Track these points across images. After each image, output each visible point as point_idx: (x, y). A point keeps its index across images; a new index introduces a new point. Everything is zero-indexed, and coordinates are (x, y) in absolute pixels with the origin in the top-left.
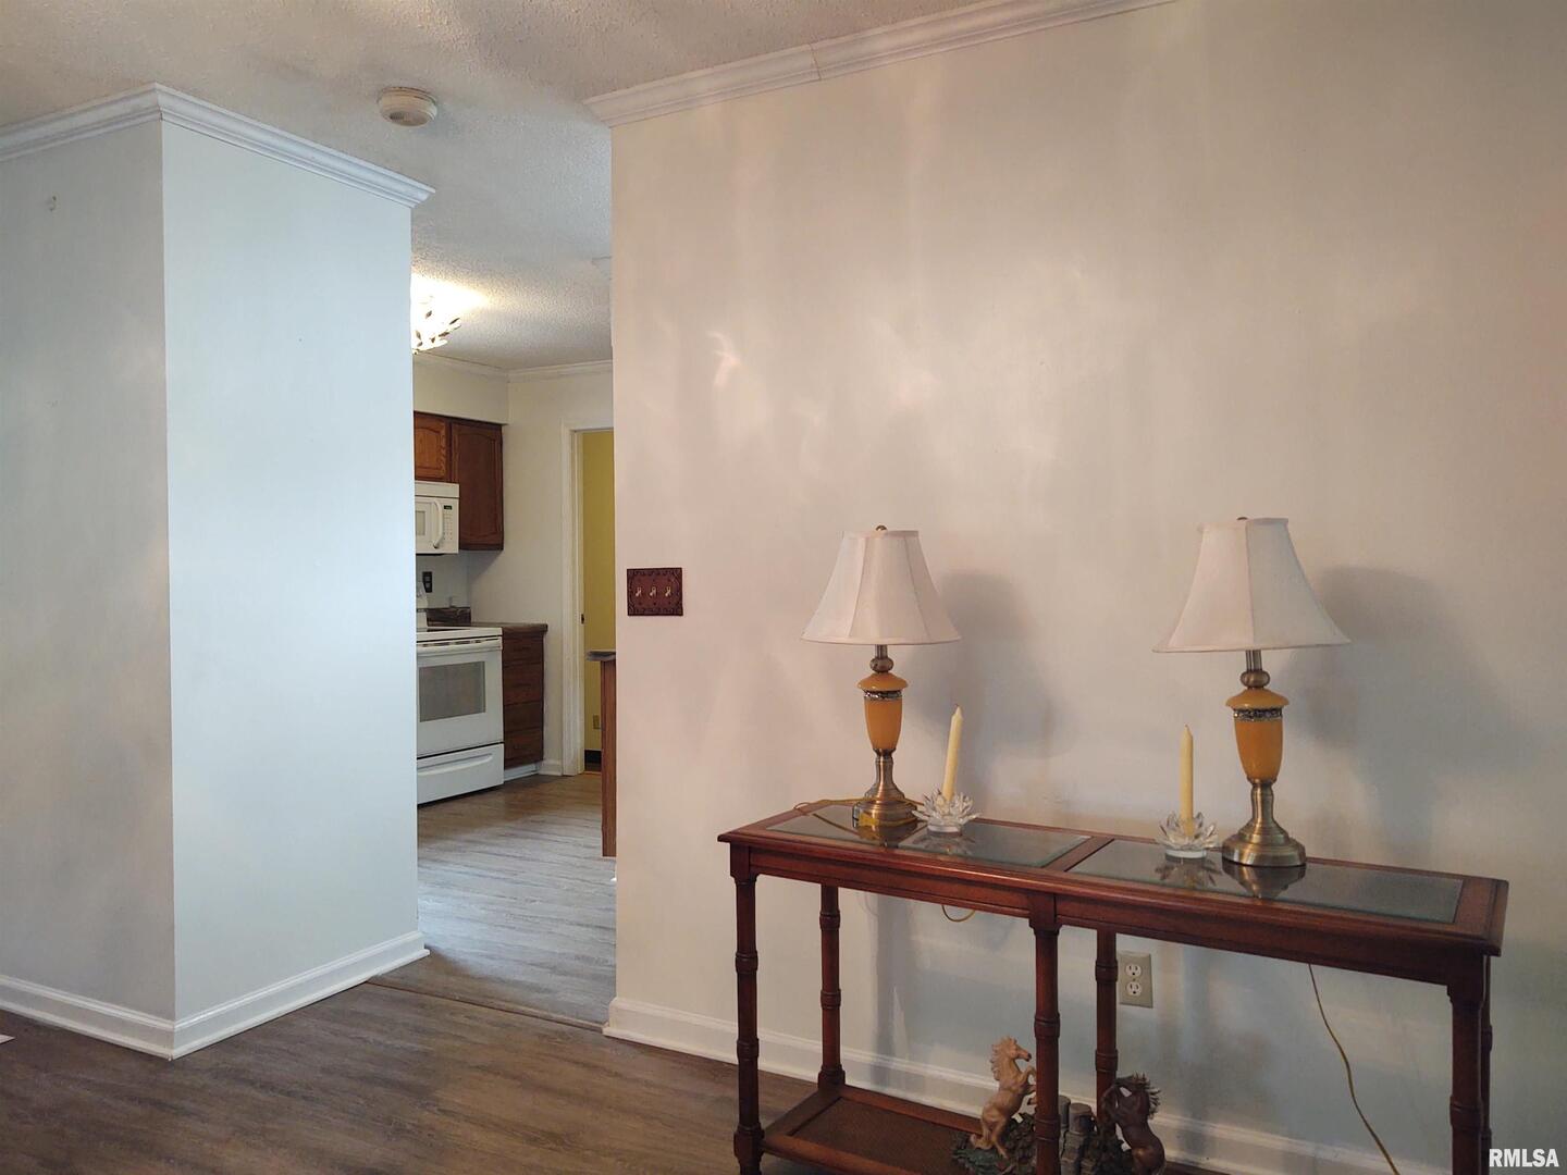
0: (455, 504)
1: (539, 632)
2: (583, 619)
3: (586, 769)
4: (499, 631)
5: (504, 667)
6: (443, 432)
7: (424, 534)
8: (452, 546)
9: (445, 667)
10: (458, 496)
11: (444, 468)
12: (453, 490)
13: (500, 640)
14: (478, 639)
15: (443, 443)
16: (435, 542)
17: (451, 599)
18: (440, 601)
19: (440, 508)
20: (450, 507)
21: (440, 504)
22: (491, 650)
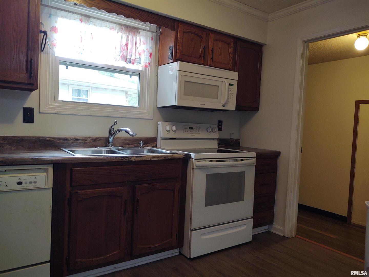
0: (236, 83)
1: (276, 155)
2: (301, 151)
3: (297, 234)
4: (254, 154)
5: (256, 174)
6: (232, 45)
7: (217, 99)
8: (232, 106)
9: (222, 174)
10: (237, 80)
11: (231, 64)
12: (235, 75)
13: (254, 160)
14: (242, 159)
15: (232, 50)
16: (223, 103)
17: (231, 134)
18: (225, 135)
19: (227, 84)
20: (232, 85)
21: (227, 82)
22: (249, 165)
